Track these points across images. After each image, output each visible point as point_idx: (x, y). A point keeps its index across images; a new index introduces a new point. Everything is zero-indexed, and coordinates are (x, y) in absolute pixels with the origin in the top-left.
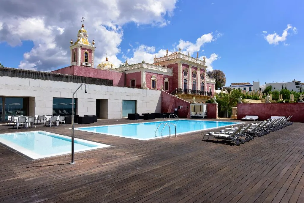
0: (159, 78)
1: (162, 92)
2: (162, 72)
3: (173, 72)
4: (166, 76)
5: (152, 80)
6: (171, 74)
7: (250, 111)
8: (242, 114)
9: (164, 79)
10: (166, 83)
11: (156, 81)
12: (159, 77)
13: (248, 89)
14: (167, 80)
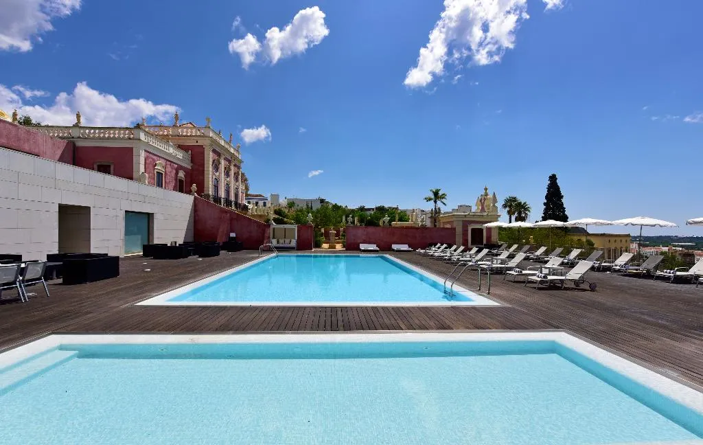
0: (169, 169)
1: (195, 198)
2: (175, 157)
3: (192, 162)
4: (180, 168)
5: (156, 170)
6: (188, 166)
7: (364, 237)
8: (353, 241)
9: (177, 173)
10: (181, 181)
11: (164, 173)
12: (169, 166)
13: (261, 203)
14: (181, 174)
